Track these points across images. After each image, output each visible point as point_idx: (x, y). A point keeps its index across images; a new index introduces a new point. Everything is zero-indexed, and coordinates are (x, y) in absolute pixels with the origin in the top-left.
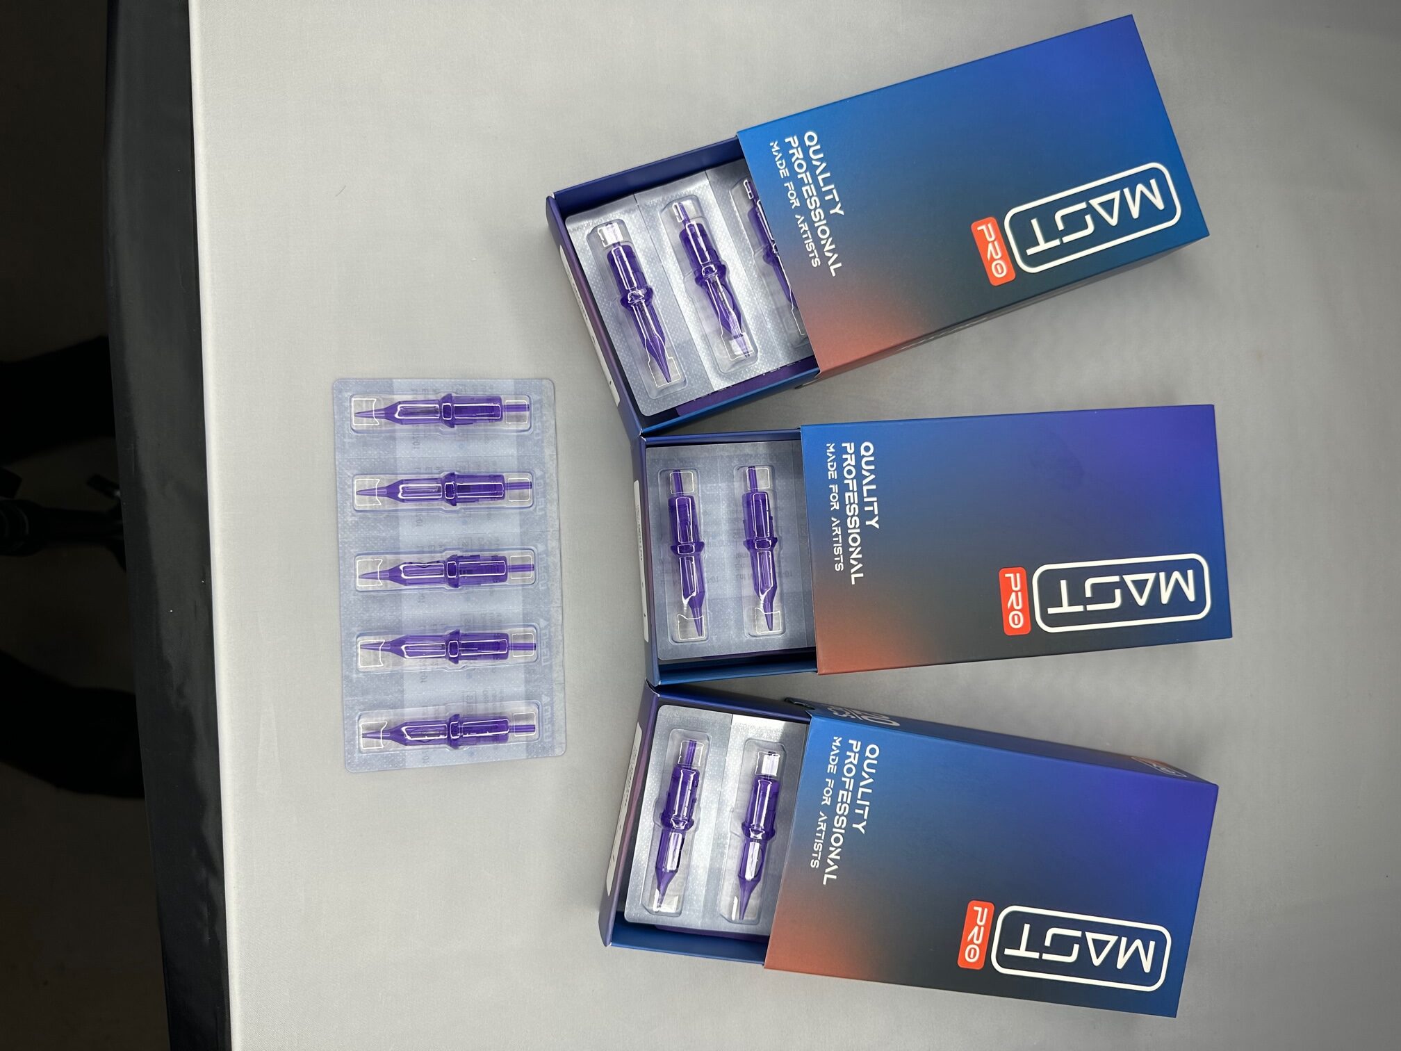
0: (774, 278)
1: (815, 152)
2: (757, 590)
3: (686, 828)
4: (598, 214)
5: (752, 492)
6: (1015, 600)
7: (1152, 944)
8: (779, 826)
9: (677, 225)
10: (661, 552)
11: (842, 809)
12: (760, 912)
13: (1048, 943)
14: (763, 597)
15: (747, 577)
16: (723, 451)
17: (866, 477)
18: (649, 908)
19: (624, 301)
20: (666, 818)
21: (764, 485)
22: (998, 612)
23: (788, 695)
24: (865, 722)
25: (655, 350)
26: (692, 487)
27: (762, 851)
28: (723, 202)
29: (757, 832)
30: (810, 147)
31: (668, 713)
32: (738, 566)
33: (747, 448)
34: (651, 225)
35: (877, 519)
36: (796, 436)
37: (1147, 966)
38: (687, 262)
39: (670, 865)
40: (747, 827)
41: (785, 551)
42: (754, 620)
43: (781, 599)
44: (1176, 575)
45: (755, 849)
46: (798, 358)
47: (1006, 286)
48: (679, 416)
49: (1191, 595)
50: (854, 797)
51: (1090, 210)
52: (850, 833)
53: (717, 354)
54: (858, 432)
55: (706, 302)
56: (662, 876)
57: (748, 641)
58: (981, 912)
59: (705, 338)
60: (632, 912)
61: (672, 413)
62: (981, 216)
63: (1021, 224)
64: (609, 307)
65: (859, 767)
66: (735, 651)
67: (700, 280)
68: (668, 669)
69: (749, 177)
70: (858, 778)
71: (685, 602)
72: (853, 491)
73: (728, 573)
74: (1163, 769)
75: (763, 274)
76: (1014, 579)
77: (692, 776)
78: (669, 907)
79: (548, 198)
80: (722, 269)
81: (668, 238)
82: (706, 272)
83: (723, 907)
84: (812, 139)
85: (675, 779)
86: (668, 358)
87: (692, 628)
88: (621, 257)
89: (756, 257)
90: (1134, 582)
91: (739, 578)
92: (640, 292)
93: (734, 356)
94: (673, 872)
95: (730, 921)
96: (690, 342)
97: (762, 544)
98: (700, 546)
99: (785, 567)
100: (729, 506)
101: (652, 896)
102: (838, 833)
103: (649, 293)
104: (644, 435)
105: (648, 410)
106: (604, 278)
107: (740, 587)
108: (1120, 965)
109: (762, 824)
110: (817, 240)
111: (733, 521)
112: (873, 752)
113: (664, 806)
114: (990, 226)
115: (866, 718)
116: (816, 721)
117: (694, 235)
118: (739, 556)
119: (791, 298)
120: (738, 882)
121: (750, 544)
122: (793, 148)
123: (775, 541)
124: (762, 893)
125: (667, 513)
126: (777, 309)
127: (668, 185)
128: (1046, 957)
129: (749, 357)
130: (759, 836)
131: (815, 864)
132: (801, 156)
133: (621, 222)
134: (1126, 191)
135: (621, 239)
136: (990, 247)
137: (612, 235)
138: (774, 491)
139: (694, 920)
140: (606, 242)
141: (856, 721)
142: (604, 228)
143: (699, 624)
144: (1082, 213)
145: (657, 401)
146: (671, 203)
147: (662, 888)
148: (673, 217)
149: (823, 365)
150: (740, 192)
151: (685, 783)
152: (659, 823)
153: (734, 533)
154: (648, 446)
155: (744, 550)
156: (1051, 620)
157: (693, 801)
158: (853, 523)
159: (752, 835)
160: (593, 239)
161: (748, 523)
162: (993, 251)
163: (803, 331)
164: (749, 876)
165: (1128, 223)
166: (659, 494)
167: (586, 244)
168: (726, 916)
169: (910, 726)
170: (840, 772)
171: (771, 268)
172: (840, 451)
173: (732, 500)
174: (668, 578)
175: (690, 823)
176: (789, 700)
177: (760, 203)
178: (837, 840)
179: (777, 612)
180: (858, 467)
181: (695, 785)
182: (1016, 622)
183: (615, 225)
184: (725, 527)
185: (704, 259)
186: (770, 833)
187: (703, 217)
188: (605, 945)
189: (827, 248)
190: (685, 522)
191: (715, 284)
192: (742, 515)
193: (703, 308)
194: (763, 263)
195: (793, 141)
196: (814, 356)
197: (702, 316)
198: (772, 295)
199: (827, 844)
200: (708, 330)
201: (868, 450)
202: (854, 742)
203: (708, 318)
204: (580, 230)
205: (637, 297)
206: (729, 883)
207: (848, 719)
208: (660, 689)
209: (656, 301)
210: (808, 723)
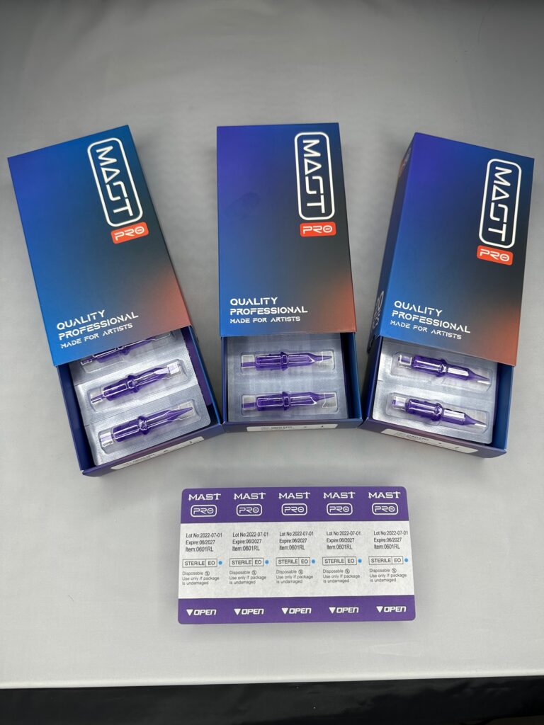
0: (137, 350)
1: (69, 324)
2: (309, 364)
3: (441, 407)
4: (94, 447)
5: (256, 365)
6: (318, 229)
7: (497, 168)
8: (439, 357)
9: (104, 402)
10: (287, 416)
11: (429, 321)
12: (485, 369)
13: (498, 219)
14: (313, 361)
15: (301, 370)
16: (232, 380)
17: (249, 303)
18: (484, 429)
19: (145, 433)
20: (436, 418)
21: (251, 359)
22: (323, 238)
23: (366, 350)
24: (382, 308)
25: (174, 416)
26: (252, 399)
27: (452, 366)
28: (92, 377)
29: (442, 369)
30: (65, 327)
31: (377, 415)
32: (296, 374)
33: (231, 368)
34: (103, 417)
35: (272, 298)
36: (225, 340)
37: (509, 171)
38: (125, 397)
39: (461, 417)
40: (439, 374)
41: (287, 347)
42: (325, 367)
43: (314, 351)
44: (306, 148)
45: (451, 370)
46: (182, 338)
47: (149, 227)
48: (212, 404)
49: (316, 142)
50: (423, 315)
51: (110, 183)
52: (441, 318)
53: (178, 382)
54: (224, 307)
55: (148, 387)
56: (467, 422)
57: (337, 370)
58: (483, 252)
59: (168, 388)
60: (487, 439)
61: (210, 408)
62: (110, 239)
63: (115, 218)
64: (147, 442)
65: (407, 312)
66: (342, 377)
67: (136, 390)
68: (352, 413)
69: (79, 361)
70: (413, 312)
71: (315, 403)
72: (257, 310)
73: (299, 380)
74: (406, 160)
75: (134, 356)
76: (306, 229)
77: (413, 403)
78: (484, 418)
79: (84, 474)
80: (131, 377)
81: (110, 407)
82: (131, 386)
83: (484, 389)
84: (61, 326)
85: (414, 412)
86: (178, 409)
87: (330, 400)
88: (120, 434)
89: (125, 359)
91: (302, 374)
92: (141, 423)
93: (179, 373)
94: (465, 416)
95: (490, 386)
96: (170, 397)
97: (284, 360)
98: (284, 394)
99: (297, 349)
100: (262, 378)
101: (478, 427)
102: (442, 324)
103: (141, 418)
104: (222, 423)
105: (208, 421)
106: (131, 445)
107: (307, 374)
108: (508, 184)
109: (438, 366)
110: (118, 325)
111: (271, 377)
112: (399, 304)
113: (428, 419)
114: (116, 234)
115: (379, 309)
116: (382, 333)
117: (110, 392)
118: (290, 374)
119: (149, 340)
120: (469, 381)
121: (284, 367)
122: (65, 336)
123: (282, 353)
124: (476, 368)
125: (265, 412)
126: (154, 349)
127: (81, 407)
128: (505, 220)
129: (181, 364)
130: (445, 368)
131: (459, 337)
132: (70, 332)
133: (100, 433)
134: (102, 164)
135: (109, 434)
136: (127, 234)
137: (107, 439)
138: (255, 353)
139: (489, 405)
140: (110, 442)
141: (381, 313)
142: (103, 443)
143: (328, 396)
144: (112, 187)
145: (202, 416)
146: (91, 405)
147: (474, 422)
148: (99, 404)
149: (187, 324)
150: (88, 367)
151: (416, 407)
152: (438, 422)
153: (277, 376)
154: (227, 420)
155: (287, 371)
156: (328, 211)
157: (426, 403)
158: (274, 311)
159: (444, 371)
160: (108, 450)
161: (272, 368)
162: (130, 233)
163: (167, 334)
164: (466, 374)
166: (255, 416)
167: (111, 454)
168: (487, 388)
169: (383, 285)
170: (410, 322)
171: (132, 351)
172: (235, 316)
173: (259, 377)
174: (302, 413)
175: (438, 405)
176: (369, 350)
177: (95, 355)
178: (446, 325)
179: (322, 354)
180: (244, 307)
181: (418, 402)
182: (329, 229)
183: (101, 436)
184: (274, 381)
185: (124, 387)
186: (443, 362)
187: (100, 387)
188: (505, 453)
189: (122, 319)
190: (271, 402)
191: (139, 382)
192: (267, 371)
193: (151, 389)
194: (128, 356)
195: (61, 336)
196: (181, 329)
197: (156, 390)
198: (146, 352)
199: (448, 330)
200: (164, 387)
201: (235, 302)
202: (393, 314)
203: (157, 387)
204: (102, 458)
205: (143, 425)
206: (470, 385)
207: (381, 318)
208: (364, 418)
209: (146, 414)
210: (383, 337)
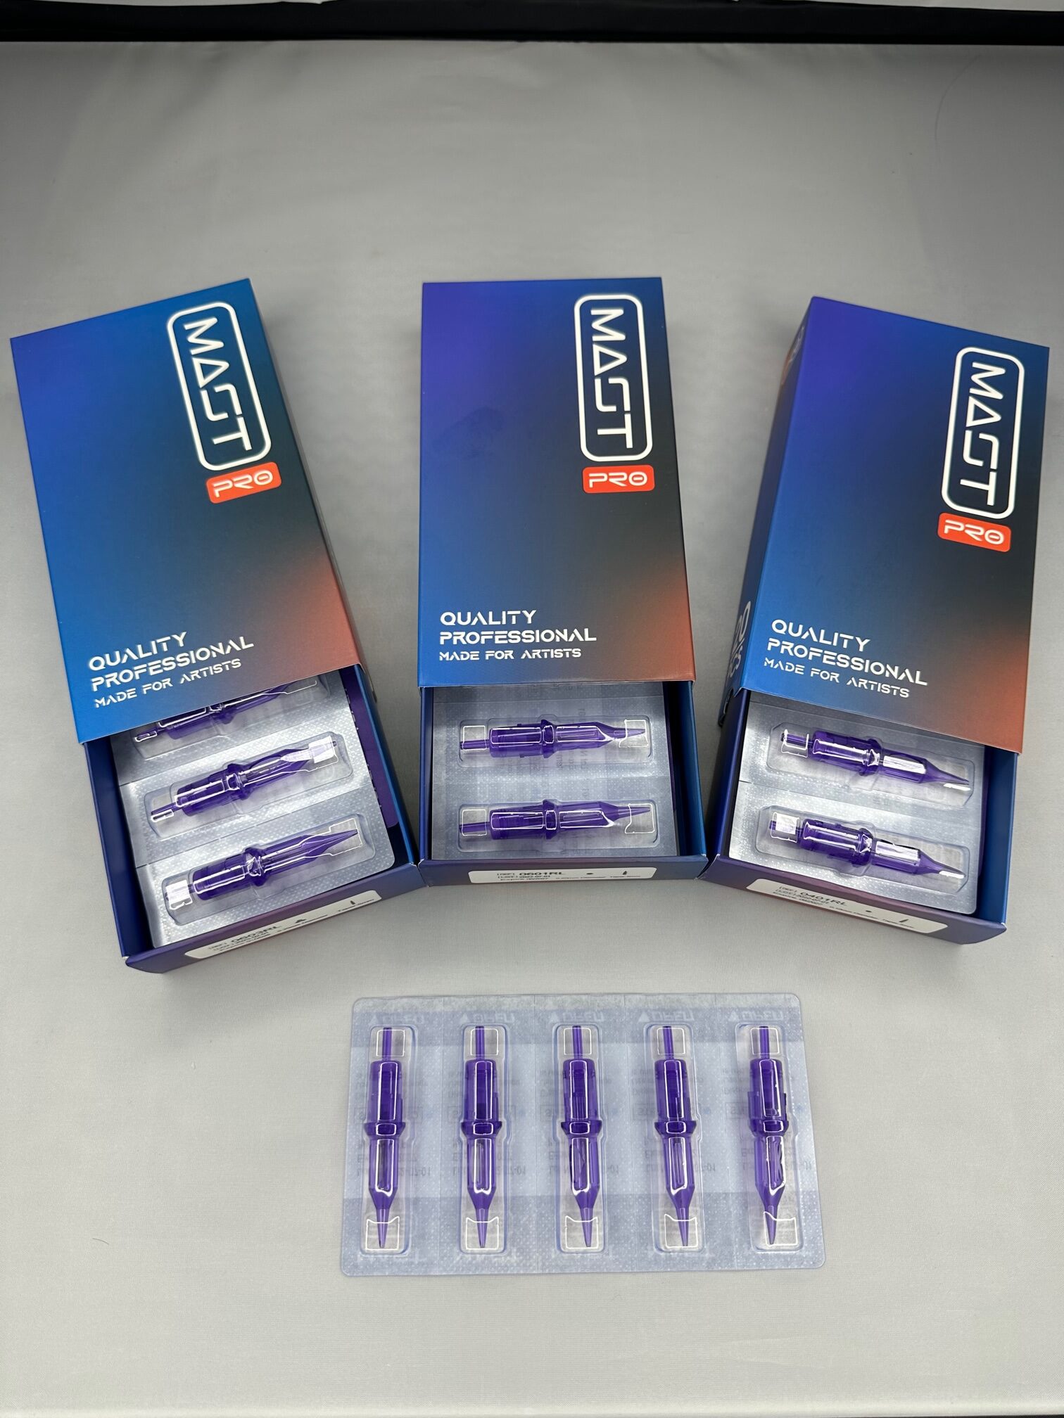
0: (249, 714)
1: (113, 660)
2: (598, 745)
3: (870, 836)
4: (154, 911)
5: (490, 746)
6: (618, 479)
7: (975, 365)
8: (863, 735)
9: (177, 819)
10: (553, 849)
11: (843, 661)
12: (959, 761)
13: (980, 463)
14: (608, 738)
15: (584, 758)
16: (440, 777)
17: (479, 621)
18: (959, 884)
19: (259, 882)
20: (860, 859)
21: (482, 734)
22: (629, 497)
23: (716, 721)
24: (747, 636)
25: (318, 848)
26: (481, 814)
27: (892, 754)
28: (156, 767)
29: (872, 758)
30: (106, 665)
31: (738, 850)
32: (572, 766)
33: (439, 752)
34: (174, 848)
35: (525, 612)
36: (429, 693)
37: (1000, 371)
38: (220, 809)
39: (911, 856)
40: (866, 770)
41: (555, 712)
42: (631, 751)
43: (612, 720)
44: (596, 325)
45: (889, 762)
46: (342, 691)
47: (282, 472)
48: (398, 824)
49: (617, 313)
50: (830, 648)
51: (209, 387)
52: (868, 655)
53: (330, 779)
54: (428, 629)
55: (269, 789)
56: (923, 868)
57: (657, 758)
58: (950, 527)
59: (309, 792)
60: (965, 903)
61: (394, 833)
62: (204, 493)
63: (215, 454)
64: (261, 901)
65: (797, 641)
66: (666, 772)
67: (243, 794)
68: (686, 844)
69: (131, 733)
70: (809, 643)
71: (611, 823)
72: (494, 635)
73: (577, 777)
74: (795, 351)
75: (244, 725)
76: (594, 479)
77: (811, 827)
78: (958, 860)
79: (128, 964)
80: (233, 768)
81: (189, 825)
82: (234, 785)
83: (959, 802)
84: (97, 662)
85: (814, 847)
86: (329, 832)
87: (641, 819)
88: (207, 883)
89: (225, 731)
90: (602, 364)
91: (585, 766)
92: (250, 861)
93: (333, 759)
94: (920, 854)
95: (970, 795)
96: (314, 809)
97: (549, 736)
98: (547, 805)
99: (574, 714)
100: (503, 774)
101: (946, 879)
102: (869, 667)
103: (252, 851)
104: (416, 861)
105: (389, 858)
106: (229, 908)
107: (594, 766)
108: (999, 396)
109: (864, 752)
110: (211, 662)
111: (520, 771)
112: (781, 626)
113: (843, 862)
114: (215, 485)
115: (742, 636)
116: (748, 684)
117: (190, 798)
118: (560, 765)
119: (275, 692)
120: (927, 784)
121: (548, 750)
122: (104, 683)
123: (545, 722)
124: (941, 758)
125: (508, 842)
126: (285, 712)
127: (131, 829)
128: (994, 465)
129: (337, 741)
130: (877, 756)
131: (905, 693)
132: (115, 675)
133: (168, 881)
134: (193, 352)
135: (185, 883)
136: (239, 485)
137: (179, 893)
138: (488, 723)
139: (969, 834)
140: (186, 901)
141: (746, 644)
142: (171, 902)
143: (637, 811)
144: (212, 395)
145: (378, 849)
146: (149, 822)
147: (937, 868)
148: (168, 822)
149: (351, 660)
150: (148, 747)
151: (819, 836)
152: (864, 868)
153: (534, 769)
154: (430, 857)
155: (553, 758)
156: (639, 445)
157: (838, 827)
158: (529, 636)
159: (875, 763)
160: (182, 918)
161: (523, 751)
162: (243, 483)
163: (309, 680)
164: (920, 769)
165: (229, 352)
166: (487, 850)
167: (186, 926)
168: (965, 799)
169: (750, 590)
170: (804, 661)
171: (238, 717)
172: (449, 647)
173: (497, 770)
174: (582, 846)
175: (863, 833)
176: (721, 721)
177: (164, 722)
178: (877, 668)
179: (626, 724)
180: (467, 629)
181: (822, 825)
182: (641, 479)
183: (169, 889)
184: (527, 779)
185: (219, 788)
186: (873, 744)
187: (170, 788)
188: (1004, 930)
189: (221, 651)
190: (520, 821)
191: (250, 777)
192: (514, 759)
193: (276, 793)
194: (231, 725)
195: (96, 683)
196: (340, 671)
197: (285, 795)
198: (268, 717)
199: (882, 679)
200: (302, 789)
201: (449, 618)
202: (770, 645)
203: (287, 788)
204: (168, 932)
205: (254, 865)
206: (931, 795)
207: (744, 654)
208: (711, 855)
209: (263, 842)
210: (749, 692)
